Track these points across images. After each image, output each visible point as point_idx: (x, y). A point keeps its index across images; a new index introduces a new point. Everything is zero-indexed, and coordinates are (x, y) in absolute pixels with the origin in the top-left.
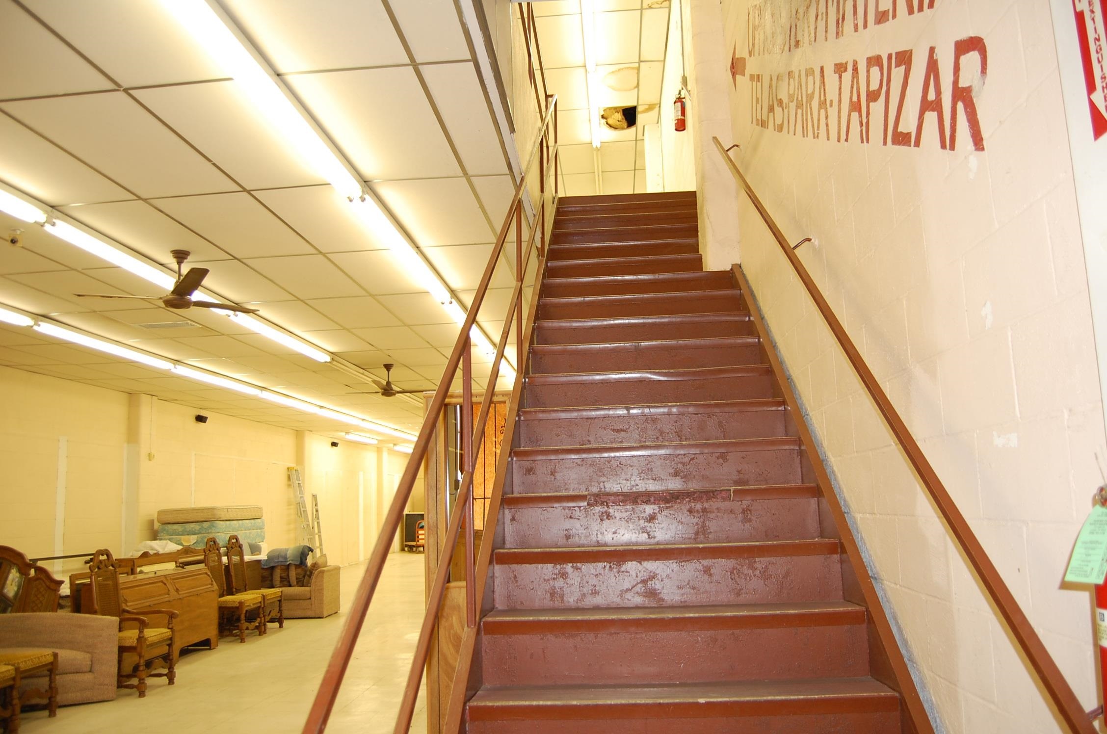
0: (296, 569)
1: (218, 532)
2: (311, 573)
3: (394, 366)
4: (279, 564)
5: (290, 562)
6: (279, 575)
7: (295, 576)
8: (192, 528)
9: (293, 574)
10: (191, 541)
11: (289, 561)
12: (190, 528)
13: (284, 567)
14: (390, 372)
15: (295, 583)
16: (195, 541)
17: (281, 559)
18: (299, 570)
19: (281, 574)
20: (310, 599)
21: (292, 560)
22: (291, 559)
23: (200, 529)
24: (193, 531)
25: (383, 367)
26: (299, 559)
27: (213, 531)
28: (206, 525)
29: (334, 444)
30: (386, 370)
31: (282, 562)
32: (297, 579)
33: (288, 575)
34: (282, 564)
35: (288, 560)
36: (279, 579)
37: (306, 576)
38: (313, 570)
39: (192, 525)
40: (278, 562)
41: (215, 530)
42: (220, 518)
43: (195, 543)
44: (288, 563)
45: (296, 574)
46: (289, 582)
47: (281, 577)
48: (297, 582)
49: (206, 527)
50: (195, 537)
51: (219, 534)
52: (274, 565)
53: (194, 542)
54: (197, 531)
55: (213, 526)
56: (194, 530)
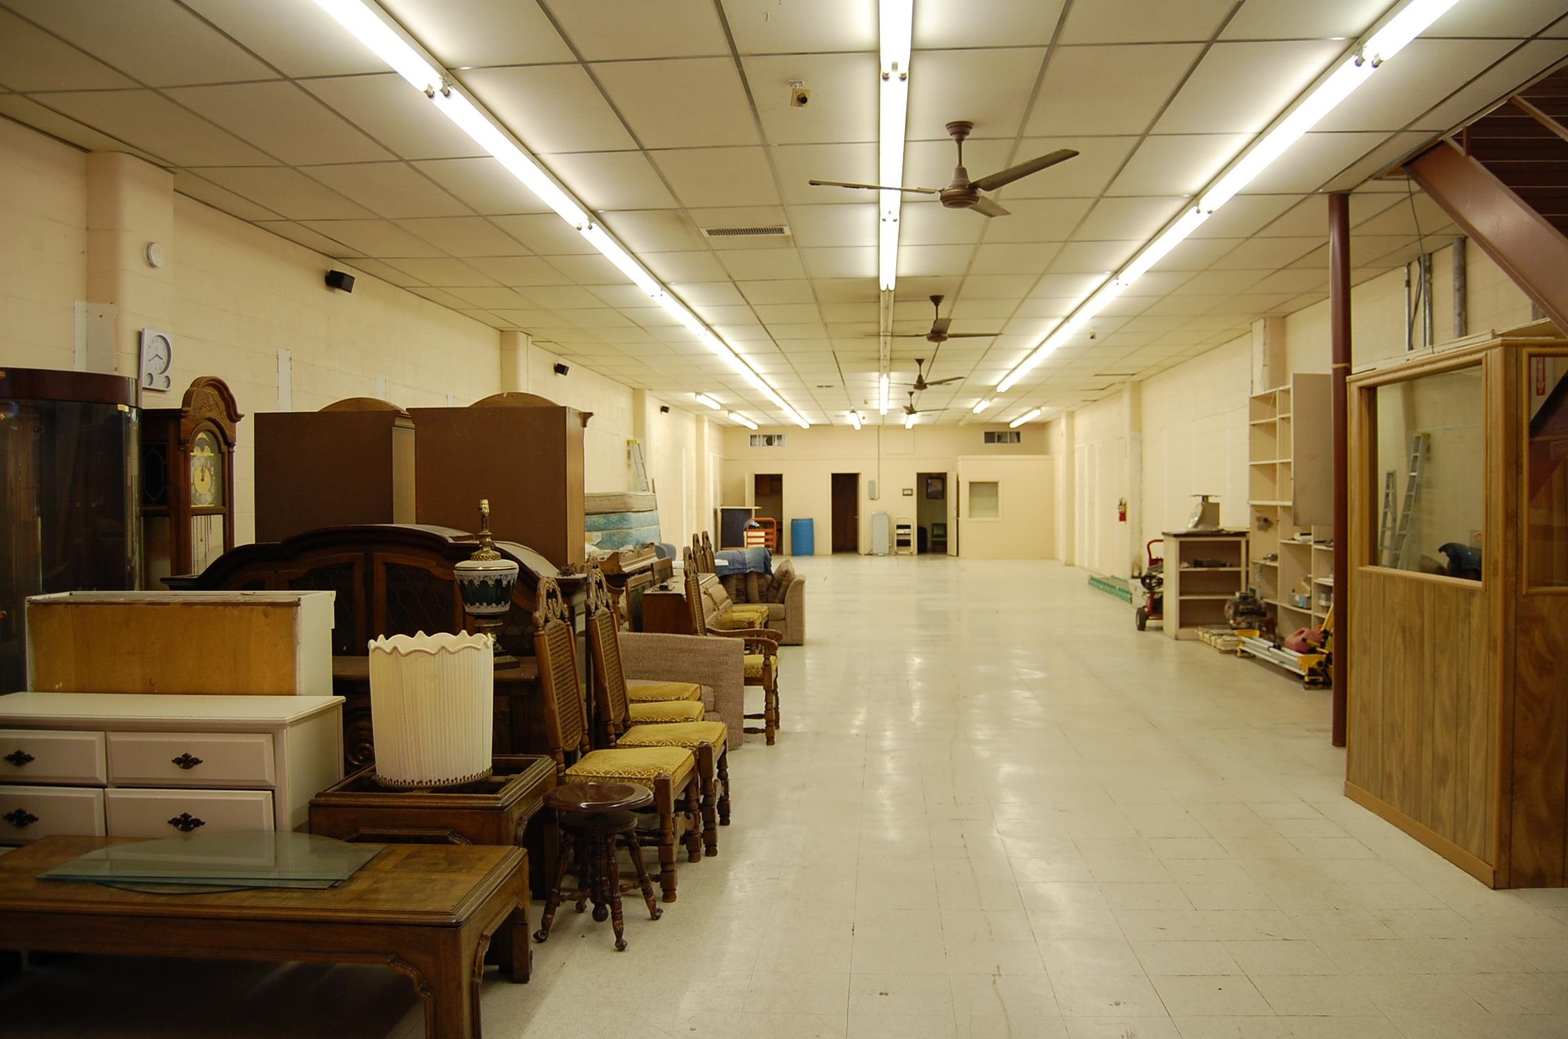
0: (758, 579)
1: (631, 528)
2: (780, 585)
3: (945, 298)
4: (736, 571)
5: (752, 569)
6: (735, 587)
7: (757, 588)
8: (595, 522)
9: (754, 585)
10: (594, 539)
11: (750, 568)
12: (592, 522)
13: (740, 576)
14: (939, 307)
15: (758, 598)
16: (600, 539)
17: (737, 566)
18: (762, 581)
19: (737, 586)
20: (784, 619)
21: (754, 567)
22: (754, 565)
23: (606, 523)
24: (595, 526)
25: (929, 298)
26: (763, 565)
27: (625, 527)
28: (614, 517)
29: (665, 409)
30: (933, 304)
31: (739, 569)
32: (760, 592)
33: (746, 588)
34: (740, 571)
35: (748, 566)
36: (735, 592)
37: (772, 589)
38: (782, 580)
39: (594, 518)
40: (734, 569)
41: (626, 525)
42: (632, 508)
43: (600, 542)
44: (748, 571)
45: (759, 586)
46: (747, 595)
47: (737, 590)
48: (761, 597)
49: (614, 521)
50: (599, 534)
51: (632, 531)
52: (728, 573)
53: (598, 542)
54: (601, 527)
55: (625, 520)
56: (596, 524)
